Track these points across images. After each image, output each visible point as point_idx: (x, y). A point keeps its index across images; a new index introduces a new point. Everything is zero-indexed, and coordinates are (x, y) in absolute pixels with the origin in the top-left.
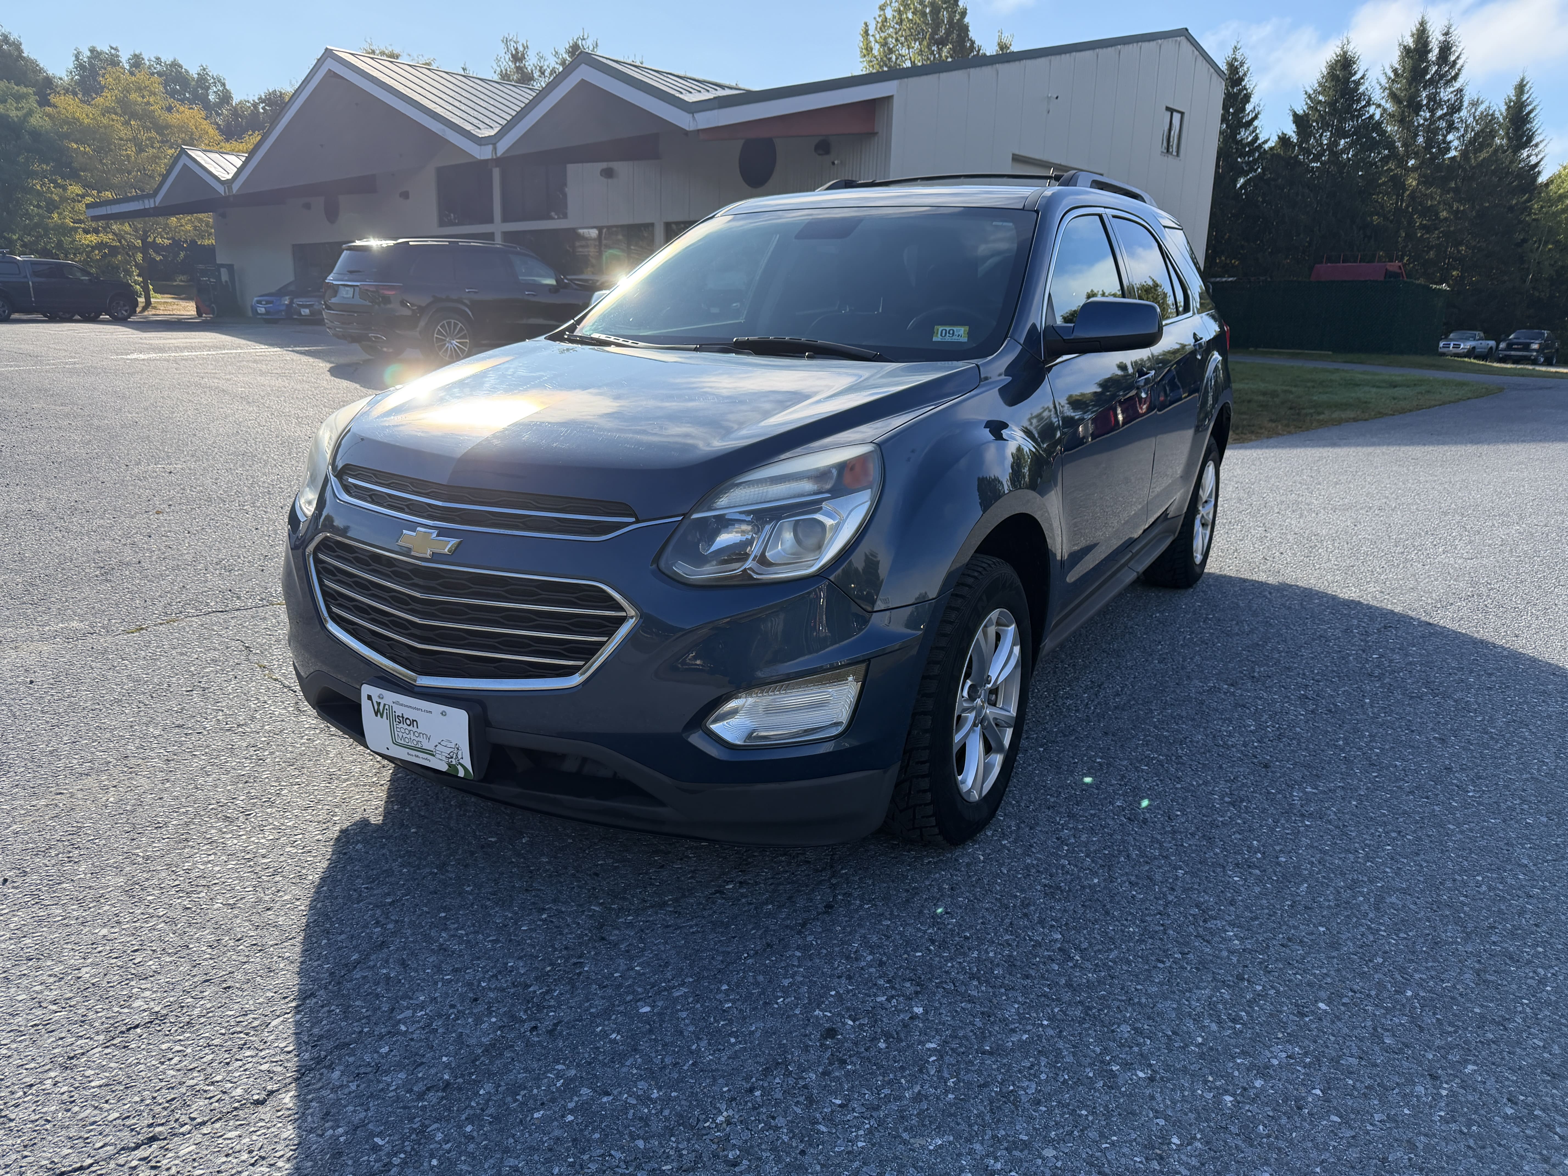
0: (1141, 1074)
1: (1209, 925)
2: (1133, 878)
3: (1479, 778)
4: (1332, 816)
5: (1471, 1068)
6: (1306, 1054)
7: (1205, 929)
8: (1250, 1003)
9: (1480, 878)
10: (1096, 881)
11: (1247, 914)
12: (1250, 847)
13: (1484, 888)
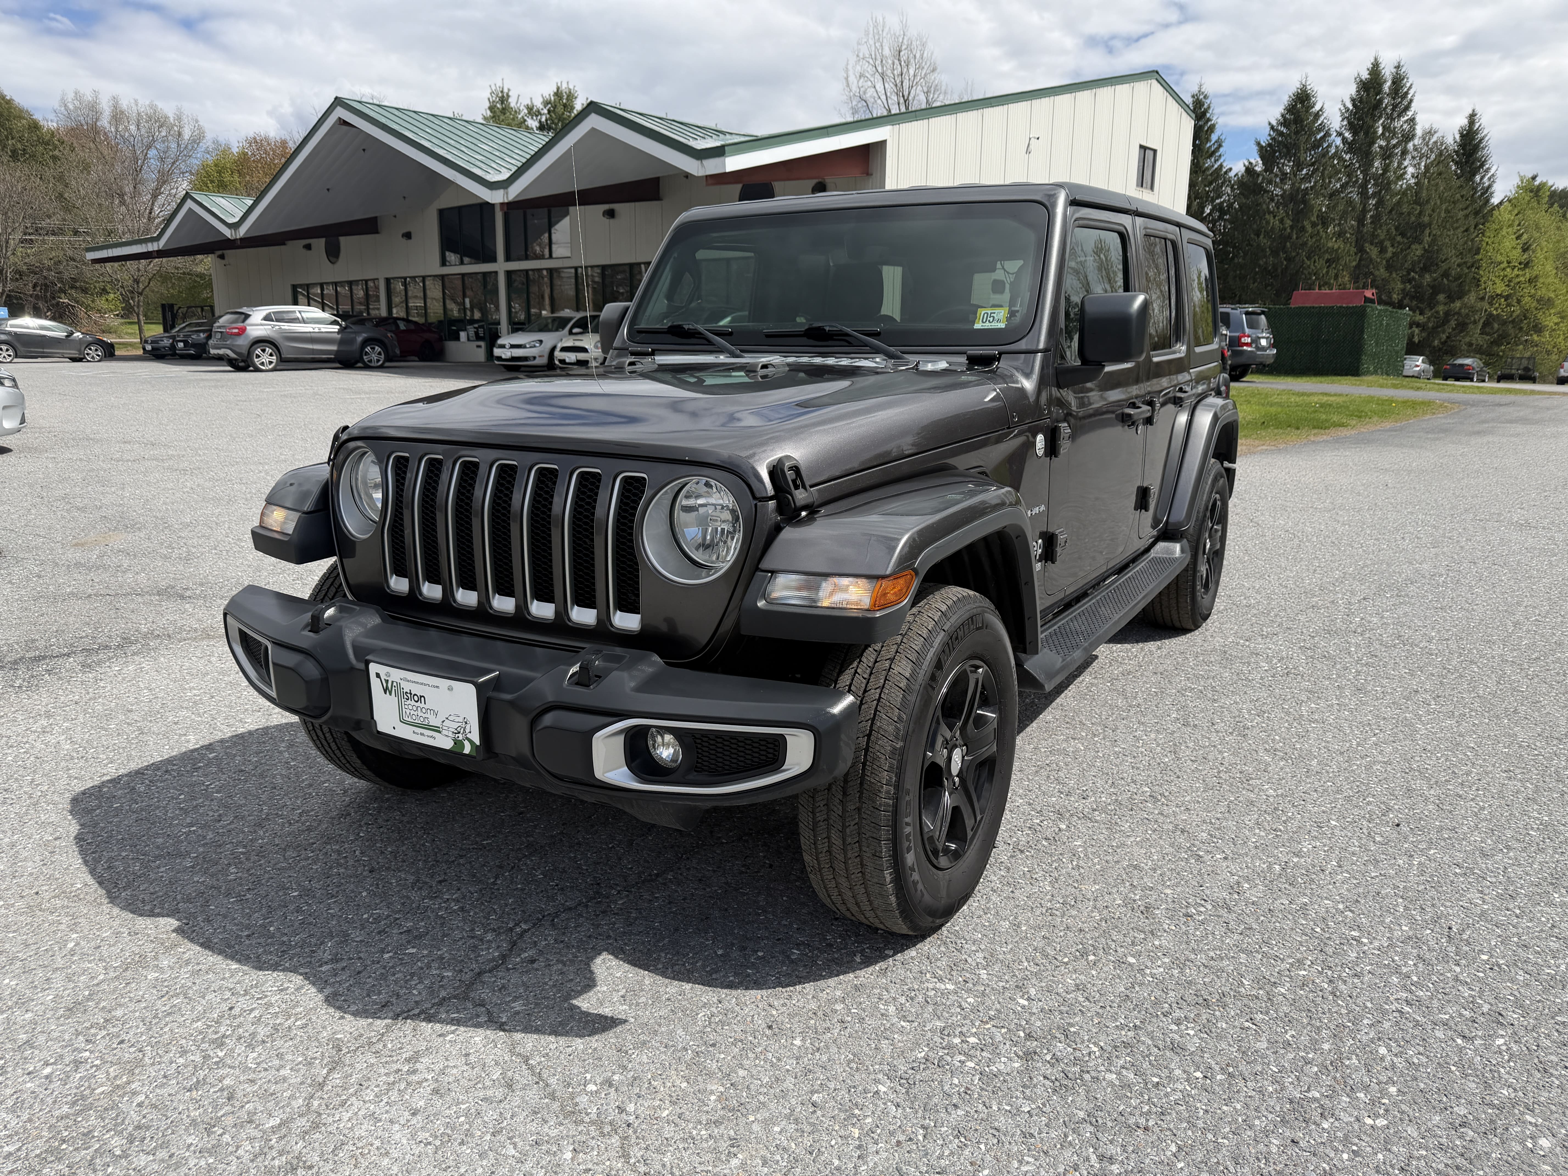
0: (1218, 856)
1: (1250, 782)
2: (1193, 758)
3: (1439, 697)
4: (1331, 721)
5: (1432, 852)
6: (1325, 846)
7: (1249, 785)
8: (1285, 822)
9: (1439, 755)
10: (1167, 760)
11: (1276, 776)
12: (1273, 740)
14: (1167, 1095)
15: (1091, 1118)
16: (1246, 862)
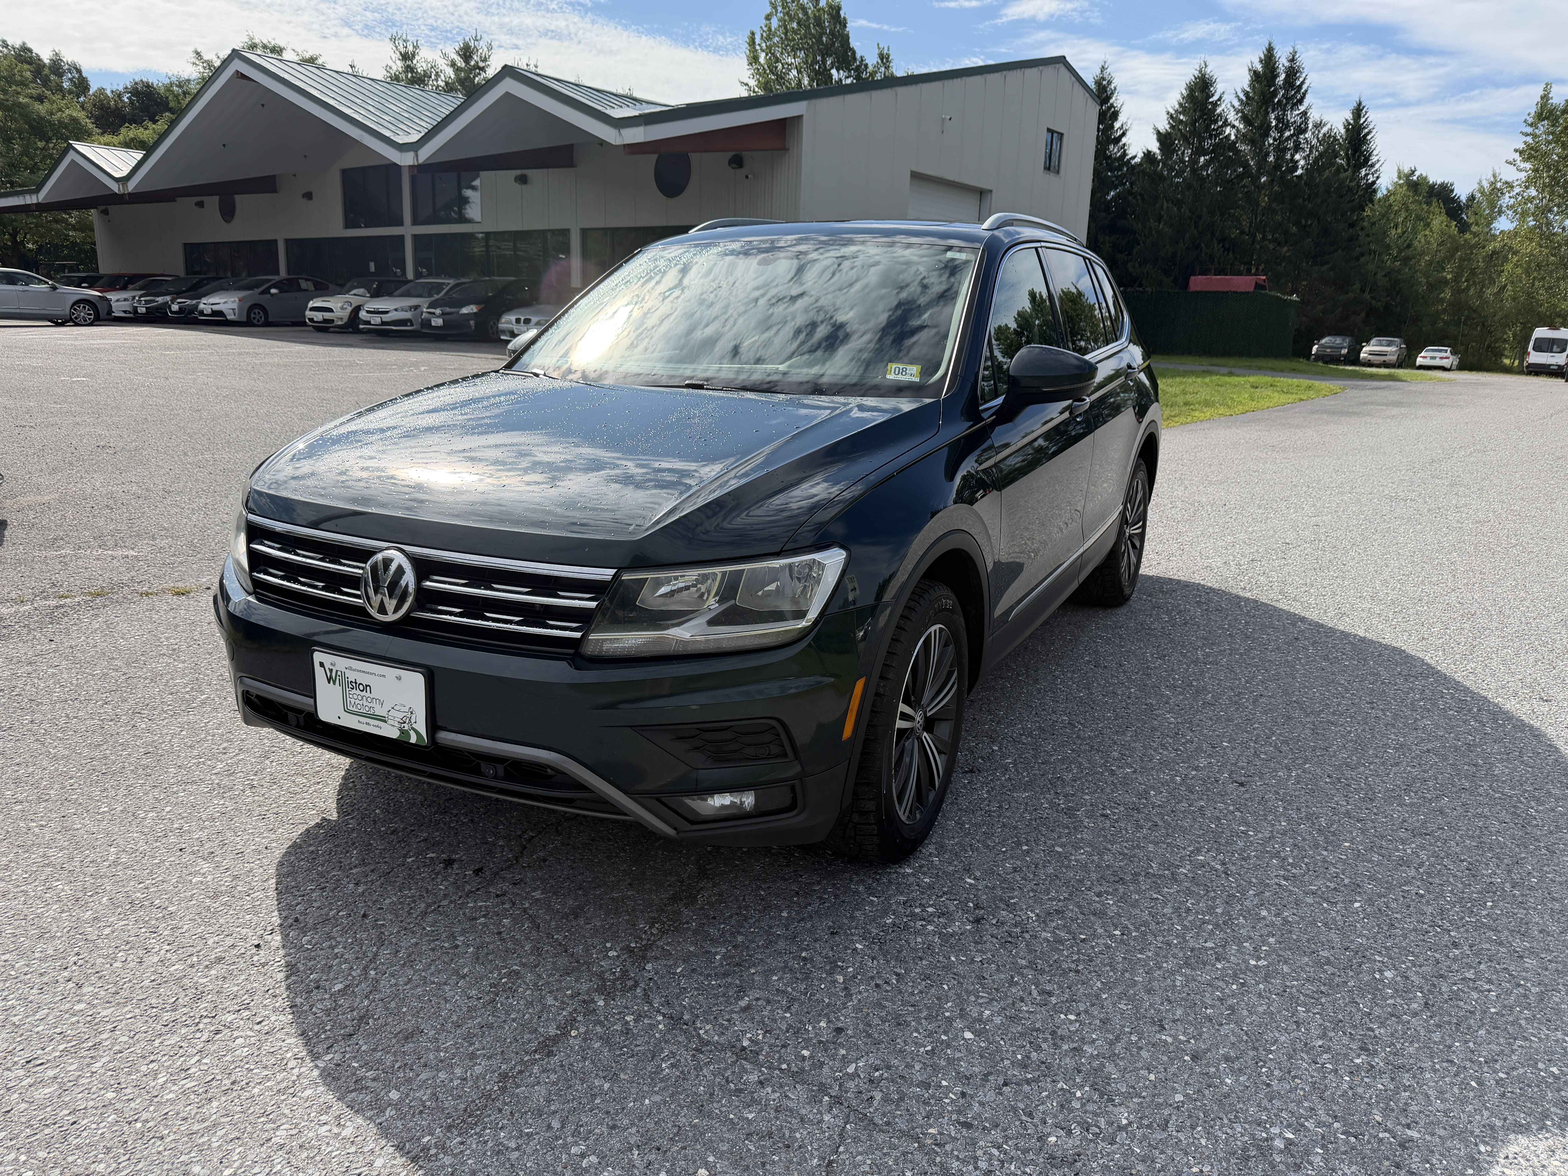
0: (1129, 770)
13: (1317, 694)
14: (1093, 947)
15: (1032, 965)
16: (1152, 775)
